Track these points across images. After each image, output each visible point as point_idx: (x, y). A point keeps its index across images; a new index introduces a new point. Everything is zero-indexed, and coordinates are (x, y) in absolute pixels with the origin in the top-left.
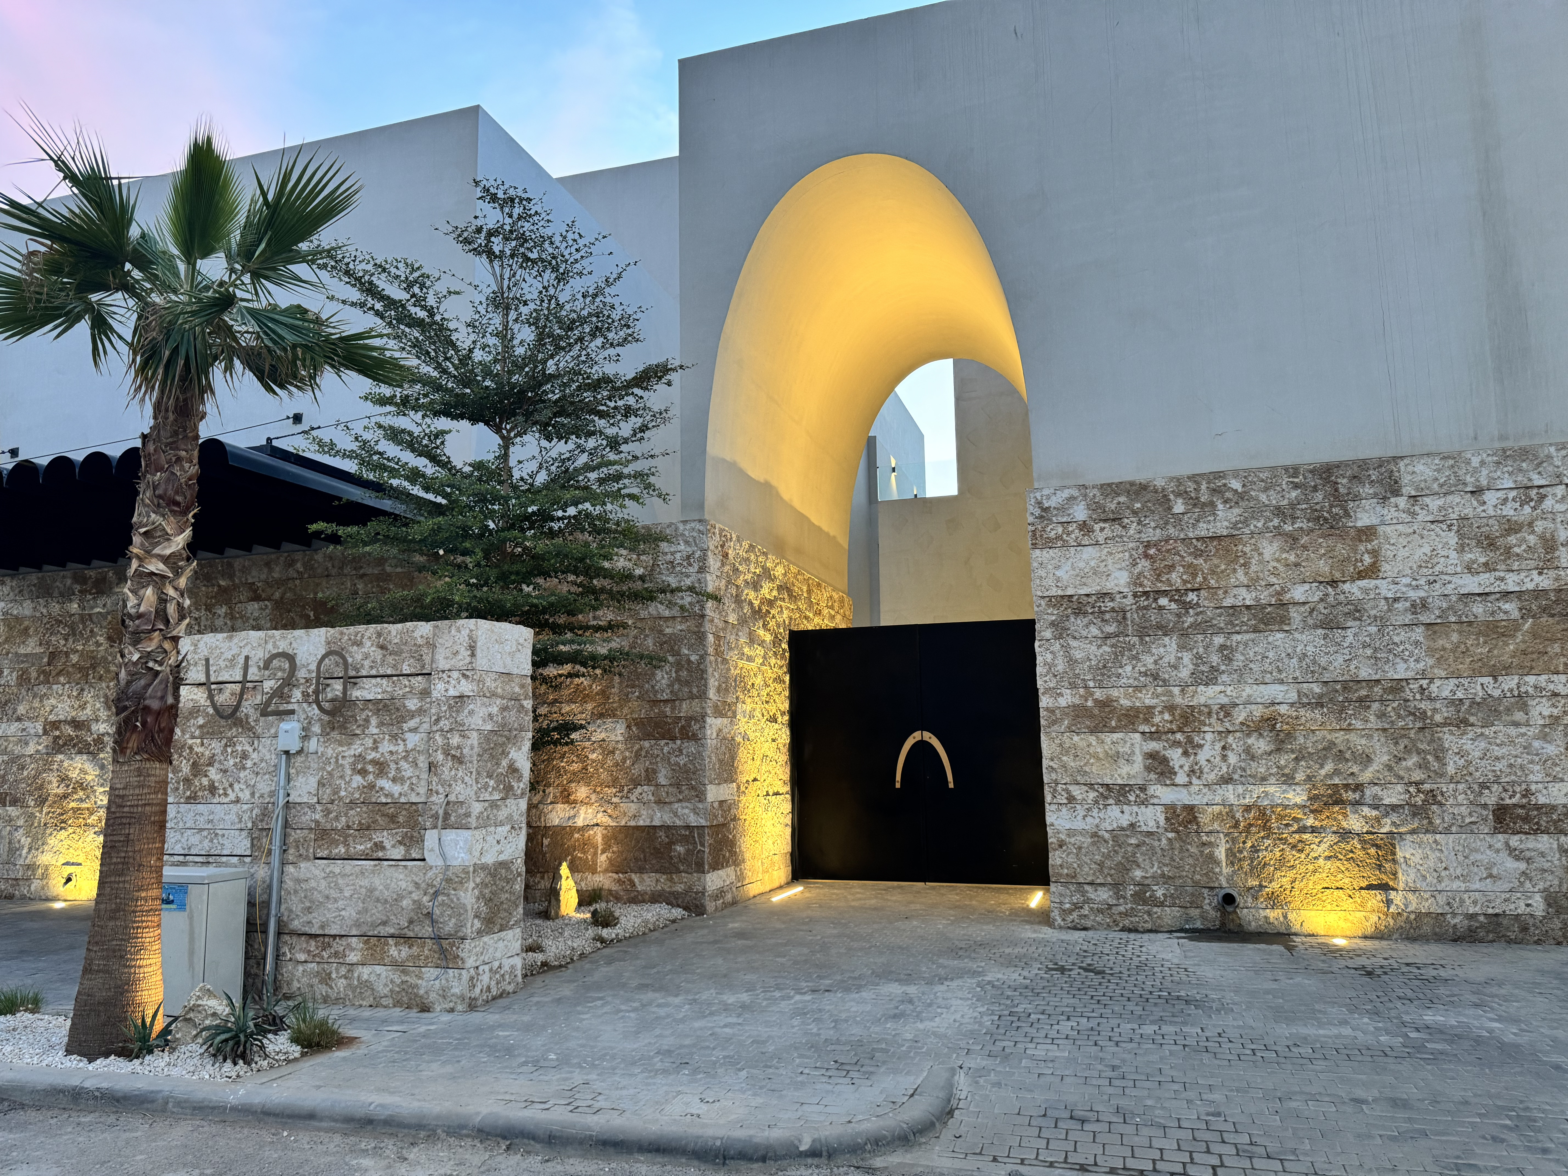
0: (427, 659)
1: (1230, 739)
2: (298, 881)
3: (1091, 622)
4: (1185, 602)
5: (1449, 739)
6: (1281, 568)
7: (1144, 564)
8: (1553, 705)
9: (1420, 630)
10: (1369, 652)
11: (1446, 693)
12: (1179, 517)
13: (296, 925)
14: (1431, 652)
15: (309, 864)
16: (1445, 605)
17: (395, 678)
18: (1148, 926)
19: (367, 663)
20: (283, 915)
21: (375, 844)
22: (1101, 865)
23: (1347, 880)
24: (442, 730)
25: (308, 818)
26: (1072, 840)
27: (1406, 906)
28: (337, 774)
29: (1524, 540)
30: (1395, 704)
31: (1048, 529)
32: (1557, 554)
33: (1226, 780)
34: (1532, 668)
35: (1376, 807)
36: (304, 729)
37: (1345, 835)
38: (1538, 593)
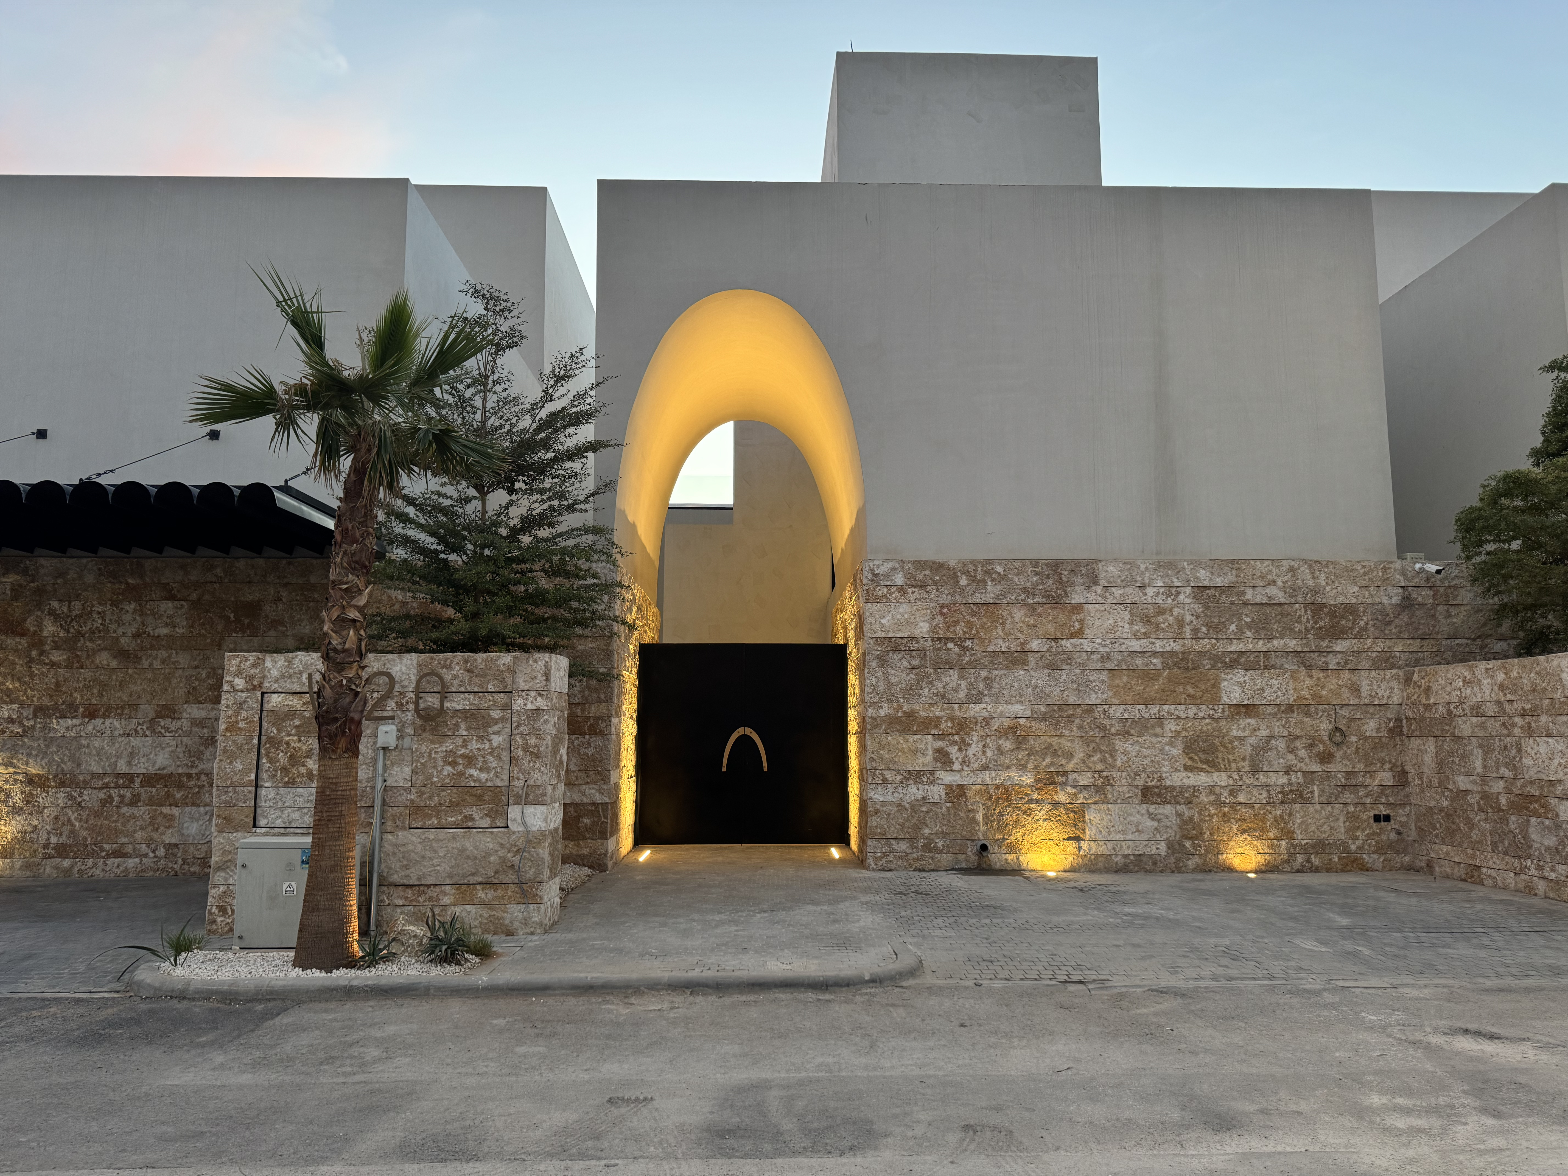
0: (509, 681)
1: (988, 740)
2: (396, 846)
3: (904, 657)
4: (964, 647)
5: (1119, 744)
6: (1025, 628)
7: (939, 619)
8: (1177, 724)
9: (1105, 673)
10: (1075, 686)
11: (1118, 715)
12: (963, 589)
13: (395, 878)
14: (1111, 687)
15: (405, 833)
16: (1120, 658)
17: (481, 694)
18: (932, 867)
19: (455, 682)
20: (382, 872)
21: (465, 817)
22: (903, 825)
23: (1055, 834)
24: (522, 734)
25: (404, 798)
26: (884, 809)
27: (1089, 850)
28: (429, 765)
29: (1166, 620)
30: (1089, 721)
31: (877, 589)
32: (1184, 629)
33: (985, 768)
34: (1167, 700)
35: (1074, 786)
36: (398, 730)
37: (1056, 804)
38: (1173, 653)
